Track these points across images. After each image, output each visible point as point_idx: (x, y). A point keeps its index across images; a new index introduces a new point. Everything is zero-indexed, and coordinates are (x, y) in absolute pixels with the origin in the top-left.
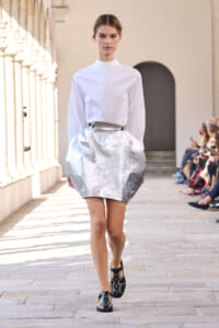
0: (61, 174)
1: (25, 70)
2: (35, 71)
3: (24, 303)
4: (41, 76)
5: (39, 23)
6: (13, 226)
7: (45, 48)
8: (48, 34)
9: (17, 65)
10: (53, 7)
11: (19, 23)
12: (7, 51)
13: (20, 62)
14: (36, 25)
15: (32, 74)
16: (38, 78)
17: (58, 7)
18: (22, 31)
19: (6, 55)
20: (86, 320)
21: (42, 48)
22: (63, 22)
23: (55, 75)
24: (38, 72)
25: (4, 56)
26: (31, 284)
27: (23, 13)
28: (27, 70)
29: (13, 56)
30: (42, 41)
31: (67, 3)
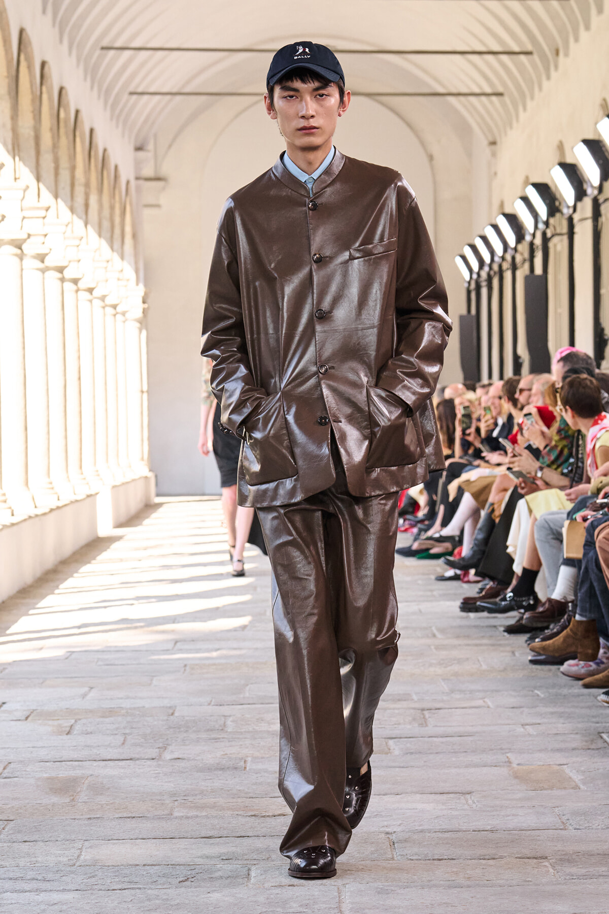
0: (153, 490)
1: (84, 295)
2: (103, 298)
3: (68, 733)
4: (114, 307)
5: (112, 208)
6: (57, 587)
7: (122, 258)
8: (128, 229)
9: (69, 286)
10: (137, 178)
11: (72, 210)
12: (49, 261)
13: (75, 281)
14: (106, 212)
15: (97, 303)
16: (110, 311)
17: (148, 179)
18: (79, 223)
19: (47, 269)
20: (182, 764)
21: (116, 257)
22: (158, 206)
23: (141, 306)
24: (108, 301)
25: (43, 271)
26: (84, 696)
27: (80, 190)
28: (87, 294)
29: (61, 270)
30: (117, 245)
31: (165, 170)
